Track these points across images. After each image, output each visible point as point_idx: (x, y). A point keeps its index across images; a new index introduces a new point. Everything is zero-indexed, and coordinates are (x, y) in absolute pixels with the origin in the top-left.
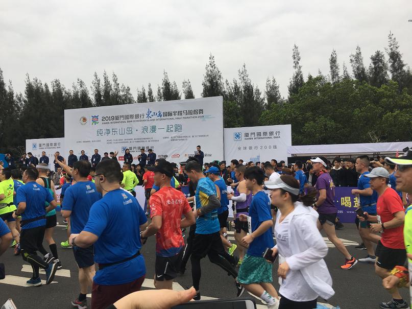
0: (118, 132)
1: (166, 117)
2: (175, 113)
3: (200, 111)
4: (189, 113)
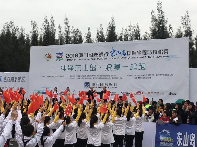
0: (81, 69)
1: (130, 56)
2: (139, 52)
3: (165, 51)
4: (153, 53)
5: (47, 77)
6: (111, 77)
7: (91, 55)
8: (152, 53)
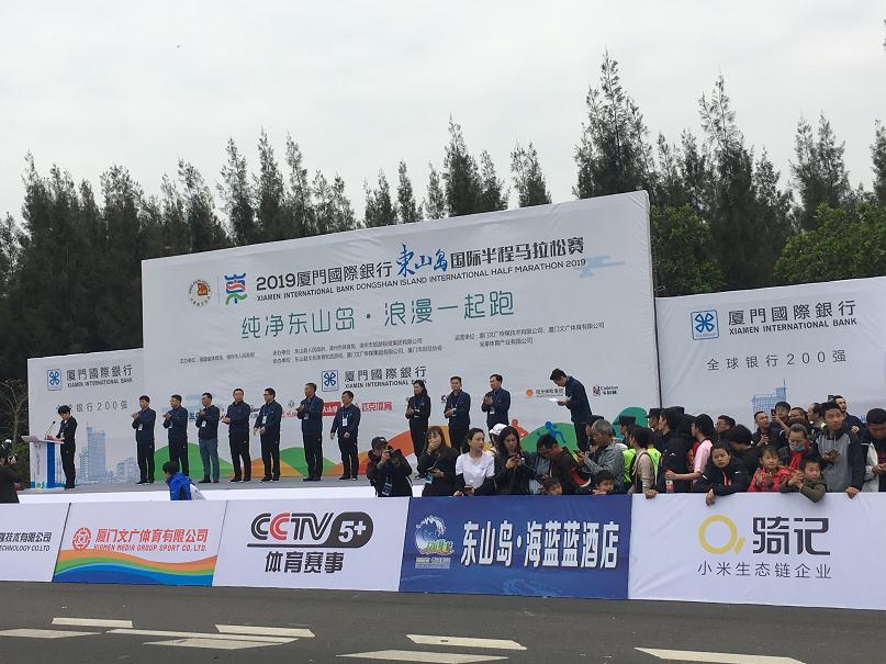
0: (309, 326)
1: (460, 270)
2: (489, 255)
3: (573, 243)
4: (536, 252)
5: (201, 360)
6: (405, 348)
7: (336, 274)
8: (533, 255)
